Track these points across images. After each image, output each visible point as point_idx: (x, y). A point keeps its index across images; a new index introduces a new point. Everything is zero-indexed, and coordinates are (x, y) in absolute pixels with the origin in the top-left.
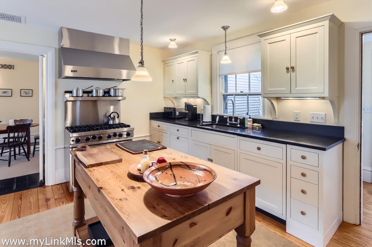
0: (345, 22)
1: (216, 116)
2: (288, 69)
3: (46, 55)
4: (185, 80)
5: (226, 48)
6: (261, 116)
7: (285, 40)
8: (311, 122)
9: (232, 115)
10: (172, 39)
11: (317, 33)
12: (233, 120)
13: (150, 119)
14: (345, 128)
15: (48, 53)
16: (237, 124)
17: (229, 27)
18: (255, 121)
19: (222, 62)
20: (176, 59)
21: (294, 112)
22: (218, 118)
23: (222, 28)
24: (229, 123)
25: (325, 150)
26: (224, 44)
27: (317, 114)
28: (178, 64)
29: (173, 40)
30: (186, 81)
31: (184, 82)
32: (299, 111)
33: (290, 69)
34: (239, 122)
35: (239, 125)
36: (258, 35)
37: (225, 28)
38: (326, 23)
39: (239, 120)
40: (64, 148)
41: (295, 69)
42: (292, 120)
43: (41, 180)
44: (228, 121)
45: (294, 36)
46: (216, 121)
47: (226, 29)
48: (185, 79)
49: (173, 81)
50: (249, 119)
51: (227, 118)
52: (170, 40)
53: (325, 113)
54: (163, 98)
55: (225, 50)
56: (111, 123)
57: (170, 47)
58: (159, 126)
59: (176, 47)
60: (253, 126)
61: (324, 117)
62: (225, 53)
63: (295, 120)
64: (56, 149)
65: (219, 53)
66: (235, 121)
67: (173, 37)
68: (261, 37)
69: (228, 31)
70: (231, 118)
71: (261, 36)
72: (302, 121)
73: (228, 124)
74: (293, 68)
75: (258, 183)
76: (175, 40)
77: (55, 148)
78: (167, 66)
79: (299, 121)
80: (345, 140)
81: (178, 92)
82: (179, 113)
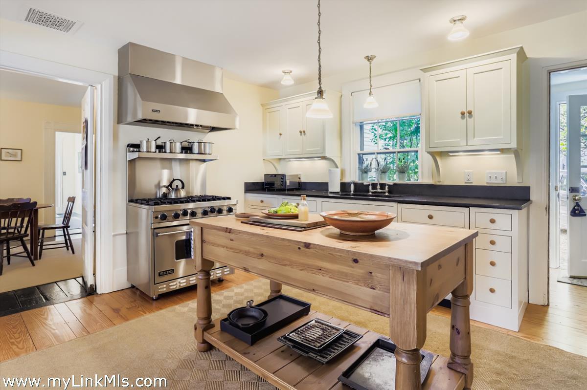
0: (531, 58)
1: (349, 184)
2: (463, 114)
3: (100, 85)
4: (303, 133)
5: (371, 86)
7: (459, 77)
8: (487, 183)
9: (376, 182)
10: (285, 71)
11: (502, 68)
12: (378, 187)
13: (245, 192)
14: (531, 188)
15: (104, 82)
16: (385, 193)
17: (375, 57)
19: (366, 106)
20: (288, 101)
22: (352, 186)
23: (365, 58)
24: (372, 192)
25: (521, 209)
26: (369, 80)
27: (496, 173)
28: (289, 109)
29: (288, 72)
30: (305, 134)
31: (301, 135)
32: (471, 171)
33: (465, 115)
34: (387, 189)
35: (387, 194)
36: (421, 70)
37: (369, 59)
38: (514, 57)
39: (387, 187)
40: (127, 233)
41: (472, 113)
42: (462, 183)
43: (91, 285)
44: (370, 189)
45: (471, 72)
46: (350, 191)
47: (371, 59)
48: (302, 131)
49: (280, 134)
51: (369, 185)
52: (283, 72)
53: (505, 171)
54: (263, 160)
55: (370, 89)
57: (282, 83)
58: (262, 201)
59: (292, 82)
61: (504, 177)
62: (370, 94)
63: (466, 183)
64: (114, 236)
65: (353, 94)
66: (380, 189)
67: (287, 69)
68: (425, 72)
69: (374, 62)
70: (374, 186)
71: (424, 70)
72: (475, 183)
73: (370, 193)
74: (470, 113)
75: (476, 235)
76: (291, 72)
77: (113, 234)
78: (269, 112)
79: (472, 183)
80: (531, 203)
81: (288, 151)
82: (290, 182)
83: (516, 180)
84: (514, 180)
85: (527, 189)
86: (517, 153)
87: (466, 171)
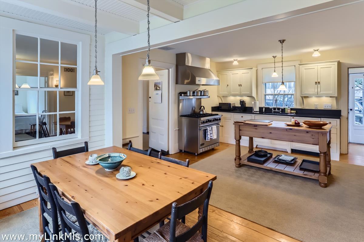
0: (342, 63)
1: (263, 108)
2: (316, 83)
3: (171, 69)
6: (294, 107)
7: (314, 68)
8: (324, 108)
9: (276, 107)
10: (235, 60)
11: (332, 67)
12: (277, 109)
13: (212, 111)
14: (341, 111)
16: (280, 112)
18: (292, 109)
19: (273, 76)
20: (232, 71)
21: (315, 104)
22: (264, 109)
27: (327, 105)
28: (232, 74)
30: (241, 86)
31: (239, 86)
32: (317, 104)
34: (281, 110)
35: (281, 112)
38: (336, 64)
39: (281, 109)
42: (313, 108)
44: (273, 110)
45: (319, 67)
46: (263, 111)
47: (275, 57)
48: (240, 84)
49: (228, 85)
50: (288, 109)
51: (272, 108)
53: (331, 104)
54: (217, 97)
56: (202, 113)
57: (233, 64)
59: (237, 64)
60: (291, 112)
61: (331, 106)
62: (275, 71)
63: (315, 108)
64: (175, 131)
65: (262, 69)
67: (235, 58)
70: (274, 109)
71: (300, 65)
72: (319, 109)
73: (273, 112)
74: (319, 82)
78: (221, 75)
80: (342, 117)
81: (232, 93)
82: (232, 106)
83: (336, 108)
84: (335, 108)
85: (340, 111)
86: (337, 98)
87: (315, 103)
